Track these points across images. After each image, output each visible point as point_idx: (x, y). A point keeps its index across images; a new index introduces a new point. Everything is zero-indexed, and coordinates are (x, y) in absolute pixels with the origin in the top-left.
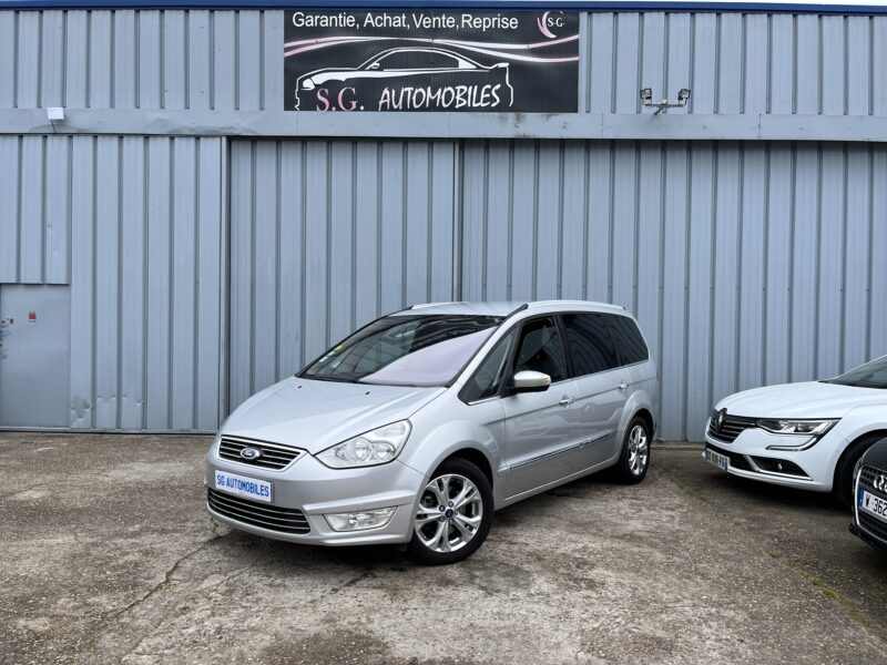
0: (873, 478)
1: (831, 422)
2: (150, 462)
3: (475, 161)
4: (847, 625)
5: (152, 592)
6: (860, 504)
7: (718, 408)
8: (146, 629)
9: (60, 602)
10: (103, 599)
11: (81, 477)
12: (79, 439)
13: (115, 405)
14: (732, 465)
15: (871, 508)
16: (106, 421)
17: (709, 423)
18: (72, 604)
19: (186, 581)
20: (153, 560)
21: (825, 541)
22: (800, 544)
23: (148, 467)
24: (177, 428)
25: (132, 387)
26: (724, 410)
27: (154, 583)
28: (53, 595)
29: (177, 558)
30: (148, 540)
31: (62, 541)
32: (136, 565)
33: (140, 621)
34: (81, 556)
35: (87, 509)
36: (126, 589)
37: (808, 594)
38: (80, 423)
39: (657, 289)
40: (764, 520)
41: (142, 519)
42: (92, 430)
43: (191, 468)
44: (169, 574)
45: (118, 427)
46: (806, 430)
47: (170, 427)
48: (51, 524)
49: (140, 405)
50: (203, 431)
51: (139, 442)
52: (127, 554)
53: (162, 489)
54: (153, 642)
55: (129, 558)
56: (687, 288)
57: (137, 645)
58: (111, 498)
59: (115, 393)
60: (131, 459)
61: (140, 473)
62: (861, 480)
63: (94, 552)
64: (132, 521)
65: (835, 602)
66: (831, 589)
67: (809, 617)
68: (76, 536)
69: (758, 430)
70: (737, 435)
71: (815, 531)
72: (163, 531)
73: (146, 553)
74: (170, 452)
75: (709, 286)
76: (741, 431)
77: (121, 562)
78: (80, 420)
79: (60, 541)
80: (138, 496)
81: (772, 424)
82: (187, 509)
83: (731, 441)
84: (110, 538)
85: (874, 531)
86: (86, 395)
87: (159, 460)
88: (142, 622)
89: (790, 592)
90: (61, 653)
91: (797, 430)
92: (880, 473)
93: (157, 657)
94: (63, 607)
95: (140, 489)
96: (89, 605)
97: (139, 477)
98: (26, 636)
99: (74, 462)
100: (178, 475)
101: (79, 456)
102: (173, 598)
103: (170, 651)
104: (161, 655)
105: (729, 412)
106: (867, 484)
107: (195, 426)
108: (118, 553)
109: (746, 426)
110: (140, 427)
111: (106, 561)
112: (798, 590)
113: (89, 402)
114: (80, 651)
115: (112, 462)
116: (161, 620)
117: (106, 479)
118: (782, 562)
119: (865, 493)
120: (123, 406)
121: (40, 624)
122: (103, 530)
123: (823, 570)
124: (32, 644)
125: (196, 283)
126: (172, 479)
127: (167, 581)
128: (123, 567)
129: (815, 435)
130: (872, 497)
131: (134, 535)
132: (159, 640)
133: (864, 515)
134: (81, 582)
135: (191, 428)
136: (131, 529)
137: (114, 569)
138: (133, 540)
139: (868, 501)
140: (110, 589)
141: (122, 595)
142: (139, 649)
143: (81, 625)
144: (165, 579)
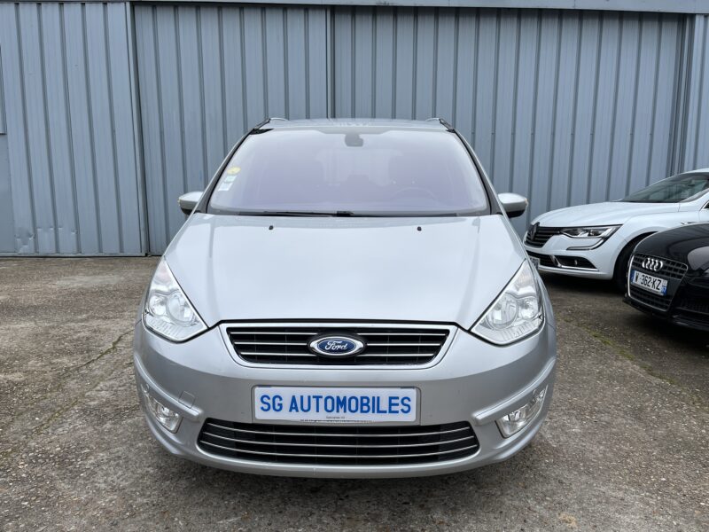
0: (642, 261)
1: (615, 228)
2: (88, 275)
3: (344, 25)
4: (617, 359)
5: (103, 354)
6: (631, 280)
7: (533, 223)
8: (102, 376)
9: (30, 363)
10: (65, 360)
11: (32, 286)
12: (26, 261)
13: (53, 234)
14: (542, 264)
15: (639, 282)
16: (47, 247)
17: (526, 235)
18: (40, 364)
19: (128, 348)
20: (100, 335)
21: (605, 312)
22: (587, 313)
23: (86, 279)
24: (106, 252)
25: (66, 219)
26: (538, 223)
27: (104, 349)
28: (25, 359)
29: (119, 334)
30: (95, 323)
31: (25, 326)
32: (88, 339)
33: (97, 372)
34: (42, 334)
35: (43, 306)
36: (82, 353)
37: (590, 342)
38: (26, 249)
39: (490, 135)
40: (562, 300)
41: (88, 311)
42: (36, 254)
43: (122, 278)
44: (114, 344)
45: (57, 251)
46: (596, 234)
47: (101, 251)
48: (14, 316)
49: (74, 233)
50: (129, 254)
51: (77, 262)
52: (79, 332)
53: (101, 292)
54: (108, 384)
55: (82, 334)
56: (513, 134)
57: (96, 386)
58: (60, 299)
59: (52, 224)
60: (72, 274)
61: (80, 282)
62: (633, 263)
63: (53, 332)
64: (81, 312)
65: (608, 347)
66: (607, 339)
67: (590, 355)
68: (36, 323)
69: (562, 236)
70: (546, 242)
71: (598, 306)
72: (106, 318)
73: (95, 331)
74: (103, 268)
75: (530, 132)
76: (549, 238)
77: (75, 337)
78: (26, 246)
79: (23, 325)
80: (82, 297)
81: (572, 231)
82: (123, 304)
83: (541, 246)
84: (63, 323)
85: (641, 299)
86: (28, 226)
87: (95, 274)
88: (98, 372)
89: (577, 341)
90: (36, 393)
91: (589, 235)
92: (648, 257)
93: (113, 392)
94: (32, 366)
95: (83, 292)
96: (53, 364)
97: (80, 285)
98: (7, 385)
99: (25, 276)
100: (113, 283)
101: (28, 272)
102: (120, 358)
103: (122, 388)
104: (116, 391)
105: (541, 225)
106: (637, 266)
107: (122, 251)
108: (72, 332)
109: (553, 234)
110: (75, 251)
111: (64, 337)
112: (583, 340)
113: (31, 232)
114: (51, 391)
115: (56, 276)
116: (113, 371)
117: (53, 286)
118: (573, 325)
119: (636, 272)
120: (60, 235)
121: (17, 377)
122: (57, 318)
123: (602, 328)
124: (12, 388)
125: (113, 132)
126: (108, 286)
127: (114, 348)
128: (77, 340)
129: (603, 238)
130: (641, 274)
131: (82, 321)
132: (112, 382)
133: (634, 288)
134: (45, 350)
135: (118, 252)
136: (79, 317)
137: (71, 341)
138: (83, 324)
139: (637, 277)
140: (70, 353)
141: (80, 357)
142: (98, 388)
143: (49, 376)
144: (112, 346)
